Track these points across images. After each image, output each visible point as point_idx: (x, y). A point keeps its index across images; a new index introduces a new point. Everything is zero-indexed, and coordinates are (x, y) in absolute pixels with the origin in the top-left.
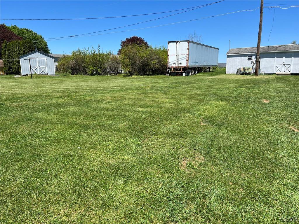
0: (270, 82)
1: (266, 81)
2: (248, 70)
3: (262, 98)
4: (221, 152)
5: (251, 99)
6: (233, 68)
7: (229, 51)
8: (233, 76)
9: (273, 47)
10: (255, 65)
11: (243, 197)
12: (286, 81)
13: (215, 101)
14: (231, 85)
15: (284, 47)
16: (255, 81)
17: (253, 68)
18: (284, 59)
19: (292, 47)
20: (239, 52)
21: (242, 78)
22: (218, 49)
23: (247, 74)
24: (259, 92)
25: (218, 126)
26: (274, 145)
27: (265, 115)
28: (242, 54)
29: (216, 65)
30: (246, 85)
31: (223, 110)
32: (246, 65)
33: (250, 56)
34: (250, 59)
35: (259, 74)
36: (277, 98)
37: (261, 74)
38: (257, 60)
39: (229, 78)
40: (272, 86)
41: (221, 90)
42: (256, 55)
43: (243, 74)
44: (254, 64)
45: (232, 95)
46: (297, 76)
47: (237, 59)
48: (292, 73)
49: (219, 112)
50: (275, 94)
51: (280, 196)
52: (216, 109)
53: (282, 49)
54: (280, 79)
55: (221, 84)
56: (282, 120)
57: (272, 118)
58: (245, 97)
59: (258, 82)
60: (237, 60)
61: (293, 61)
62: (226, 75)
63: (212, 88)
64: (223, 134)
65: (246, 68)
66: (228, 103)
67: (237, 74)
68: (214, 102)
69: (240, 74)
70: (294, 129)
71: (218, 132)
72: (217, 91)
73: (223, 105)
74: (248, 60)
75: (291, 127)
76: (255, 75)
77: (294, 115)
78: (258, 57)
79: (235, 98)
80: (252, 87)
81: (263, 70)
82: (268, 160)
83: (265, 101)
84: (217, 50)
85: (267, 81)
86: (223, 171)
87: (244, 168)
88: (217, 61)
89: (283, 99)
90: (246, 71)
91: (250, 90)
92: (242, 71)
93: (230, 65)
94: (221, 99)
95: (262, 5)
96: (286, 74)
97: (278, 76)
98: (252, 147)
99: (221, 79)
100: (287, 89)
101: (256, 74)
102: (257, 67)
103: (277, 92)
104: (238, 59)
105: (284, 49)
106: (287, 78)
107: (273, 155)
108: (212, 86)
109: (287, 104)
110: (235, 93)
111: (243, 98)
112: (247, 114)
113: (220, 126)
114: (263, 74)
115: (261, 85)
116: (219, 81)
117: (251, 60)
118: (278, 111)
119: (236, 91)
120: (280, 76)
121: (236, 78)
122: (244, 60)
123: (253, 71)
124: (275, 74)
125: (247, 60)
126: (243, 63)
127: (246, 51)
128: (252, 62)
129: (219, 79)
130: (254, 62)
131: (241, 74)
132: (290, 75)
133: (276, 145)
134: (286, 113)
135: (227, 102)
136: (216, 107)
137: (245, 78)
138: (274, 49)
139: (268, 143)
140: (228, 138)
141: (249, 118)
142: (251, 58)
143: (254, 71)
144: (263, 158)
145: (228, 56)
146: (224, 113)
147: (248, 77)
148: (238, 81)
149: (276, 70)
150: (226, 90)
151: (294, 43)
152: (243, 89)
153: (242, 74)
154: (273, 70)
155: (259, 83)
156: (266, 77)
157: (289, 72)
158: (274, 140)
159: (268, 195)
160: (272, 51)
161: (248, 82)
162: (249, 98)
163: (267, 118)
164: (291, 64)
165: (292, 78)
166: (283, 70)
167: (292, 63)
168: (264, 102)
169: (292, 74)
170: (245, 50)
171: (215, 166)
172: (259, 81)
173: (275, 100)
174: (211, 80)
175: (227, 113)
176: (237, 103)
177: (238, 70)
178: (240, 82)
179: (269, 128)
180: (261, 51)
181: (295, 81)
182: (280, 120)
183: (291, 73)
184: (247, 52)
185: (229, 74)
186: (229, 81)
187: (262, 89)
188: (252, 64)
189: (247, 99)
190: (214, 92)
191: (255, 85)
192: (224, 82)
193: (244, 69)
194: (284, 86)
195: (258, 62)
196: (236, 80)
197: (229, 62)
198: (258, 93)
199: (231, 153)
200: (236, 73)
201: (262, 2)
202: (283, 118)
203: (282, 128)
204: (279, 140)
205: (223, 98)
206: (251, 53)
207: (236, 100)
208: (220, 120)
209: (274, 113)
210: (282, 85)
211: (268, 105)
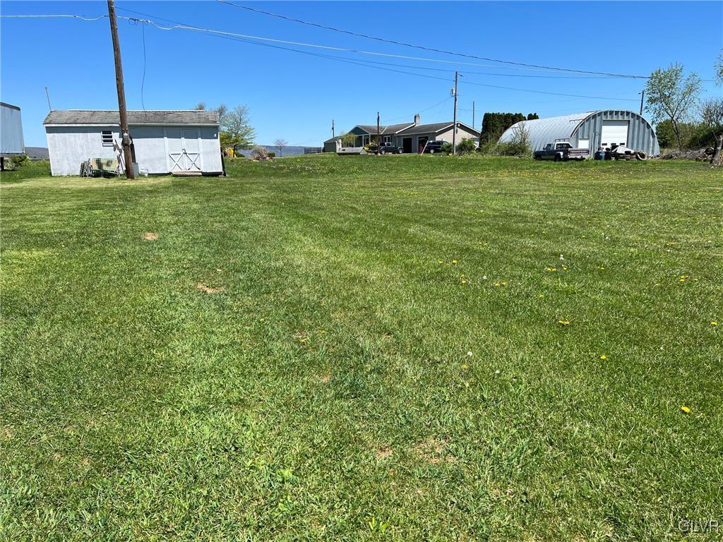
0: (161, 193)
1: (151, 192)
2: (108, 164)
3: (142, 231)
4: (31, 384)
5: (116, 234)
6: (68, 159)
7: (49, 115)
8: (73, 180)
9: (156, 113)
10: (123, 154)
11: (89, 475)
12: (193, 189)
13: (19, 250)
14: (67, 204)
15: (179, 114)
16: (127, 191)
17: (119, 161)
18: (184, 142)
19: (195, 117)
20: (79, 121)
21: (96, 186)
22: (18, 109)
23: (109, 175)
24: (136, 216)
25: (26, 316)
26: (164, 333)
27: (147, 267)
28: (85, 125)
29: (21, 152)
30: (106, 203)
31: (43, 270)
32: (101, 154)
33: (107, 133)
34: (107, 139)
35: (136, 174)
36: (175, 227)
37: (142, 175)
38: (126, 142)
39: (62, 187)
40: (165, 202)
41: (34, 220)
42: (122, 129)
43: (97, 175)
44: (121, 152)
45: (68, 229)
46: (215, 178)
47: (75, 136)
48: (204, 171)
49: (30, 277)
50: (169, 219)
51: (173, 439)
52: (20, 270)
53: (175, 120)
54: (182, 186)
55: (36, 203)
56: (183, 273)
57: (162, 273)
58: (101, 231)
59: (134, 194)
60: (75, 141)
61: (201, 146)
62: (53, 179)
63: (8, 215)
64: (39, 334)
65: (102, 161)
66: (58, 252)
67: (83, 175)
68: (15, 253)
69: (89, 175)
70: (206, 289)
71: (25, 332)
72: (24, 223)
73: (43, 258)
74: (104, 141)
75: (200, 286)
76: (128, 178)
77: (207, 260)
78: (126, 134)
79: (75, 236)
80: (120, 205)
81: (143, 165)
82: (150, 370)
83: (150, 237)
84: (15, 110)
85: (154, 191)
86: (36, 432)
87: (95, 406)
88: (22, 140)
89: (185, 228)
90: (105, 168)
91: (114, 214)
92: (95, 167)
93: (58, 153)
94: (36, 244)
95: (111, 10)
96: (192, 174)
97: (178, 179)
98: (116, 350)
99: (38, 190)
100: (195, 206)
101: (129, 174)
102: (128, 158)
103: (174, 214)
104: (79, 138)
105: (179, 119)
106: (195, 183)
107: (161, 355)
108: (10, 209)
109: (194, 238)
110: (78, 224)
111: (96, 235)
112: (106, 273)
113: (31, 314)
114: (146, 175)
115: (142, 201)
116: (31, 195)
117: (112, 141)
118: (175, 255)
119: (78, 219)
120: (182, 180)
121: (81, 185)
122: (93, 140)
123: (120, 168)
124: (170, 174)
125: (101, 142)
126: (92, 148)
127: (95, 119)
128: (115, 147)
129: (31, 190)
130: (120, 147)
131: (92, 176)
132: (200, 176)
133: (169, 329)
134: (191, 258)
135: (54, 248)
136: (21, 266)
137: (105, 186)
138: (159, 117)
139: (151, 330)
140: (53, 342)
141: (110, 281)
142: (111, 137)
143: (125, 169)
144: (139, 367)
145: (50, 130)
146: (44, 279)
147: (112, 183)
148: (86, 192)
149: (171, 166)
150: (51, 217)
151: (201, 108)
152: (97, 212)
153: (95, 177)
154: (165, 164)
155: (136, 195)
156: (151, 181)
157: (198, 170)
158: (164, 322)
159: (148, 446)
160: (155, 122)
161: (110, 194)
162: (112, 232)
163: (153, 274)
164: (198, 152)
165: (205, 182)
166: (185, 166)
167: (201, 150)
168: (148, 238)
169: (205, 175)
170: (92, 115)
171: (12, 427)
172: (136, 192)
173: (171, 232)
174: (7, 193)
175: (52, 276)
176: (82, 248)
177: (83, 166)
178: (89, 195)
179: (156, 297)
180: (130, 121)
181: (209, 188)
182: (178, 275)
183: (202, 172)
184: (99, 121)
185: (62, 176)
186: (59, 194)
187: (142, 209)
188: (115, 150)
189: (107, 236)
190: (16, 226)
191: (126, 200)
192: (47, 198)
193: (98, 162)
194: (190, 200)
195: (129, 148)
196: (80, 191)
197: (55, 143)
198: (133, 219)
199: (60, 377)
200: (78, 173)
201: (110, 3)
202: (186, 269)
203: (182, 292)
204: (175, 318)
205: (43, 241)
206: (109, 125)
207: (78, 242)
208: (30, 298)
209: (167, 262)
210: (186, 198)
211: (155, 246)
